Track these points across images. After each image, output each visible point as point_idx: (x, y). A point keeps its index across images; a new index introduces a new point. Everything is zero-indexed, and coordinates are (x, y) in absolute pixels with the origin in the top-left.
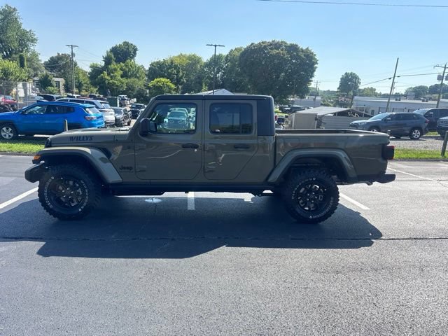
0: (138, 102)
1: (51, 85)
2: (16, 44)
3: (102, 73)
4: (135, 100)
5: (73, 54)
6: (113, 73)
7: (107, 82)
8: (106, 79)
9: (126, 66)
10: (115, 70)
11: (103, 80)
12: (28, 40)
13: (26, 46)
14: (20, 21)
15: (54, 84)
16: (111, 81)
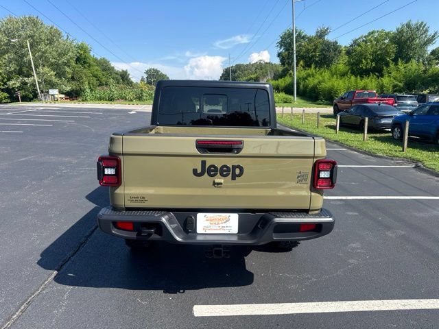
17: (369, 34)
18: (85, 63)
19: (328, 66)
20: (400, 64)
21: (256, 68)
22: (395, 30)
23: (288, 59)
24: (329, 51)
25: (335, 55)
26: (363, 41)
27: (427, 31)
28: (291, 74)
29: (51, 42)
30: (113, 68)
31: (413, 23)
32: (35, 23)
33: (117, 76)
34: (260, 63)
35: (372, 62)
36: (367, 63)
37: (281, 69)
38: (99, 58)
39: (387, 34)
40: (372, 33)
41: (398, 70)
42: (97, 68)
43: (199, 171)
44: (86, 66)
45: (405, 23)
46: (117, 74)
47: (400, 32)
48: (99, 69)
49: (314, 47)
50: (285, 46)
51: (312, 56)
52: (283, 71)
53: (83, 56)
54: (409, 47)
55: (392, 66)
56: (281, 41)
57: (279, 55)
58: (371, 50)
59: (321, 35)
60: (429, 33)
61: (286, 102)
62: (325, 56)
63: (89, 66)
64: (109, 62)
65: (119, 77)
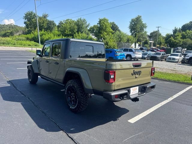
0: (187, 50)
1: (148, 44)
2: (139, 29)
3: (171, 37)
4: (186, 49)
5: (158, 30)
6: (176, 37)
7: (172, 41)
8: (172, 40)
9: (186, 33)
10: (178, 35)
11: (170, 40)
12: (144, 27)
13: (143, 29)
14: (142, 20)
15: (149, 43)
16: (174, 41)
17: (67, 20)
19: (51, 31)
20: (79, 33)
21: (9, 28)
22: (76, 20)
23: (30, 25)
24: (51, 25)
25: (54, 26)
26: (65, 22)
27: (86, 23)
28: (33, 33)
31: (82, 19)
34: (11, 25)
35: (69, 31)
36: (68, 32)
37: (27, 30)
39: (73, 21)
40: (68, 20)
41: (79, 36)
43: (133, 74)
45: (79, 18)
47: (78, 21)
49: (43, 22)
50: (28, 19)
51: (42, 26)
52: (28, 31)
54: (82, 28)
55: (77, 34)
56: (26, 16)
57: (25, 23)
58: (68, 27)
59: (45, 17)
60: (87, 23)
61: (36, 46)
62: (49, 26)
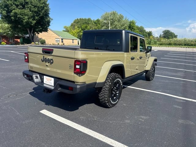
18: (132, 28)
29: (119, 21)
30: (145, 30)
32: (114, 14)
33: (146, 34)
38: (139, 26)
42: (137, 30)
43: (43, 60)
44: (133, 30)
46: (146, 33)
48: (138, 31)
53: (132, 26)
63: (134, 30)
64: (143, 28)
65: (147, 35)
